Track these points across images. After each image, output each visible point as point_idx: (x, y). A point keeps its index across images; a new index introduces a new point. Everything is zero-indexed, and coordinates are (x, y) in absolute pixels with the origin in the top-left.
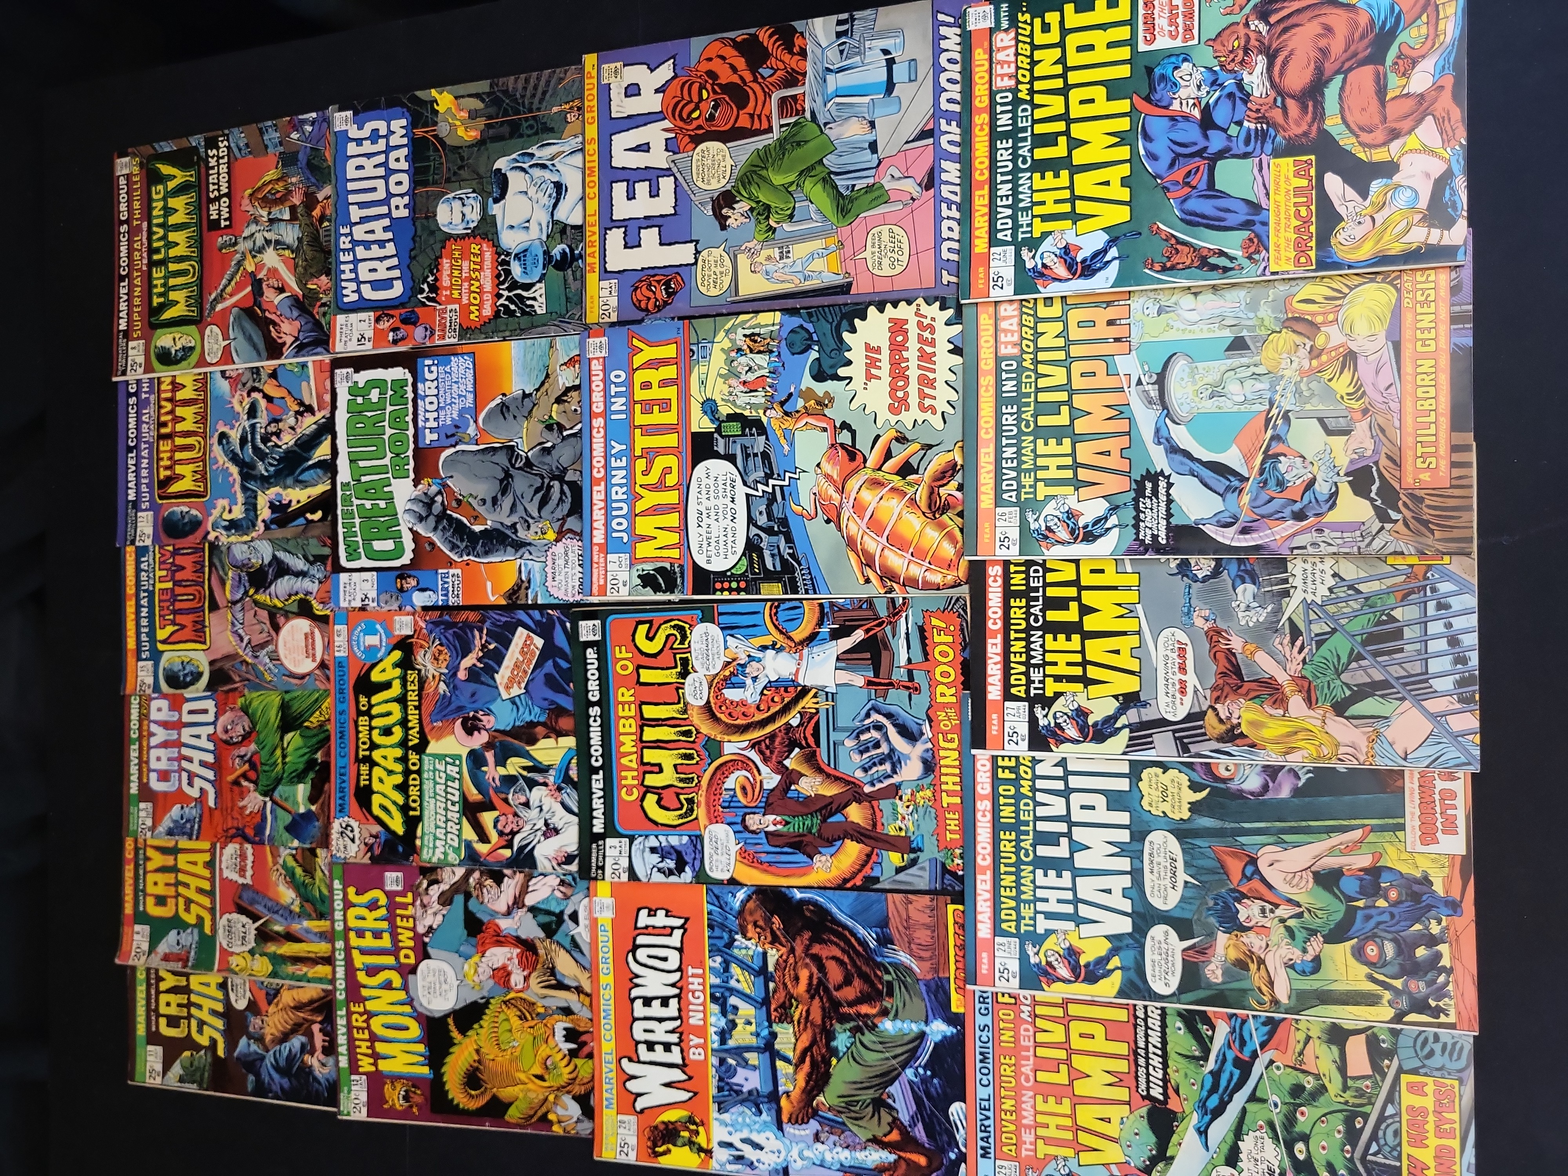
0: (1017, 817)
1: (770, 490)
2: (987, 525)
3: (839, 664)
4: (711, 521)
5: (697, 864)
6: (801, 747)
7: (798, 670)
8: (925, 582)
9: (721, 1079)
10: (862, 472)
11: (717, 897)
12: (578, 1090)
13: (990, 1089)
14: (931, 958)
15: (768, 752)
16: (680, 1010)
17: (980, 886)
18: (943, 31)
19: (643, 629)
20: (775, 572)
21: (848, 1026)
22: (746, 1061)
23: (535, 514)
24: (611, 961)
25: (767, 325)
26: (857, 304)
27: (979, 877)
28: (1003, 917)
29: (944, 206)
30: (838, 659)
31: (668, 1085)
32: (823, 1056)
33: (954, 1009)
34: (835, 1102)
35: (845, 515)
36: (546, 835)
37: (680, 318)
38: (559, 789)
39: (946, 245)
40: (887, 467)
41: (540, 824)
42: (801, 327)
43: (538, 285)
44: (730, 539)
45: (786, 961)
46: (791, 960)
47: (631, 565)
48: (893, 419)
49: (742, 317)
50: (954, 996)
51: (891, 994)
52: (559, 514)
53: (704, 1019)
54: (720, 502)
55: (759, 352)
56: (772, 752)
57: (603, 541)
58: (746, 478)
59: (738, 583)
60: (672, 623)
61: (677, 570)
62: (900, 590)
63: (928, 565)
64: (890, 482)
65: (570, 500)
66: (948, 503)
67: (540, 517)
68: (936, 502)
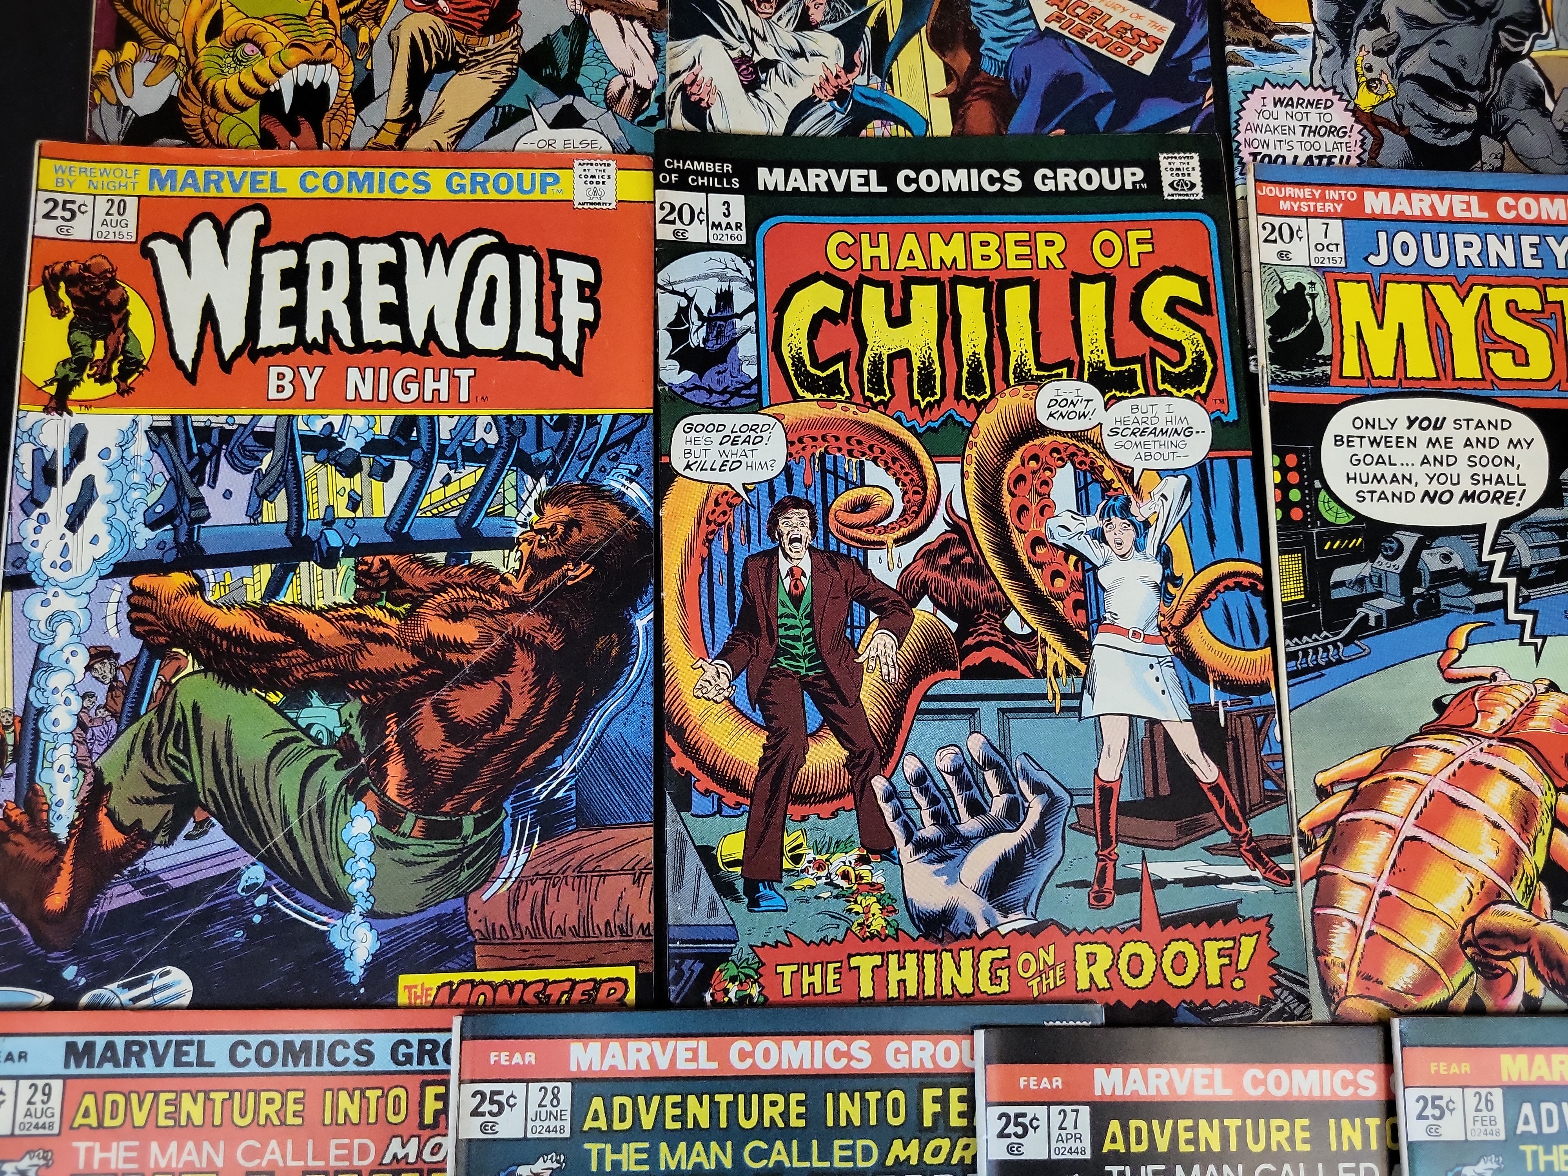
0: (839, 1131)
1: (1495, 578)
2: (1466, 1068)
3: (1141, 723)
4: (1422, 449)
5: (700, 397)
6: (960, 635)
7: (1123, 632)
8: (1329, 923)
9: (226, 435)
10: (1545, 783)
11: (628, 439)
12: (192, 111)
13: (224, 1066)
14: (515, 925)
15: (945, 560)
16: (377, 346)
17: (683, 1045)
19: (1191, 291)
20: (1327, 587)
21: (356, 731)
22: (268, 495)
23: (1408, 68)
24: (479, 195)
27: (702, 1045)
28: (617, 1101)
30: (1153, 723)
31: (209, 313)
32: (285, 673)
33: (404, 980)
34: (186, 695)
35: (1457, 745)
36: (741, 63)
38: (841, 96)
40: (1560, 836)
41: (766, 51)
44: (1389, 489)
45: (494, 591)
46: (497, 603)
47: (1322, 271)
50: (433, 980)
51: (432, 832)
52: (1410, 119)
53: (358, 402)
54: (1462, 469)
56: (946, 570)
57: (1368, 211)
58: (1515, 526)
59: (1300, 504)
60: (1206, 357)
61: (1318, 370)
62: (1309, 866)
63: (1365, 930)
64: (1532, 845)
65: (1441, 143)
66: (1498, 976)
67: (1402, 79)
68: (1497, 948)
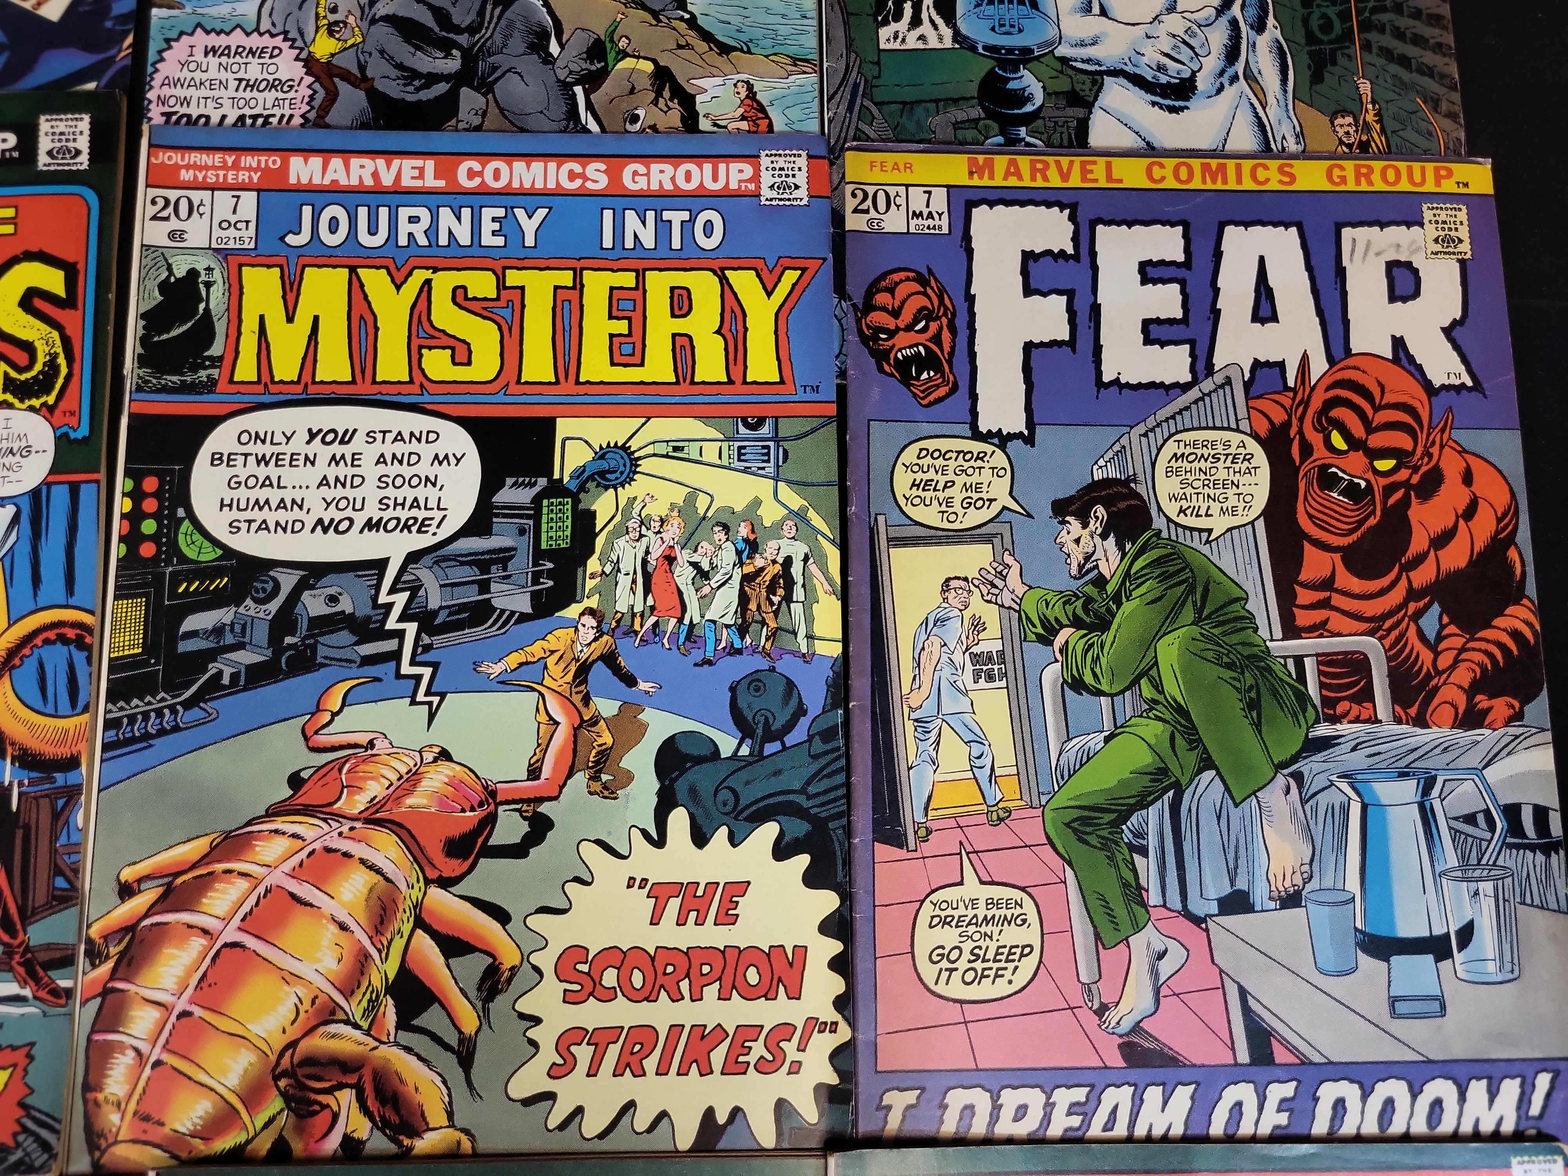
1: (392, 624)
4: (322, 468)
8: (107, 1051)
10: (414, 873)
18: (1510, 1089)
19: (53, 281)
20: (174, 637)
25: (809, 619)
26: (848, 862)
29: (1080, 1094)
35: (308, 828)
37: (842, 391)
39: (981, 1099)
40: (424, 942)
42: (801, 711)
43: (947, 33)
44: (271, 517)
47: (223, 254)
48: (545, 960)
49: (833, 556)
52: (377, 69)
54: (370, 492)
55: (744, 601)
57: (293, 180)
58: (427, 560)
59: (154, 538)
60: (62, 360)
61: (203, 374)
62: (94, 981)
63: (152, 1059)
64: (384, 951)
65: (410, 98)
66: (316, 1113)
67: (373, 21)
68: (319, 1079)
